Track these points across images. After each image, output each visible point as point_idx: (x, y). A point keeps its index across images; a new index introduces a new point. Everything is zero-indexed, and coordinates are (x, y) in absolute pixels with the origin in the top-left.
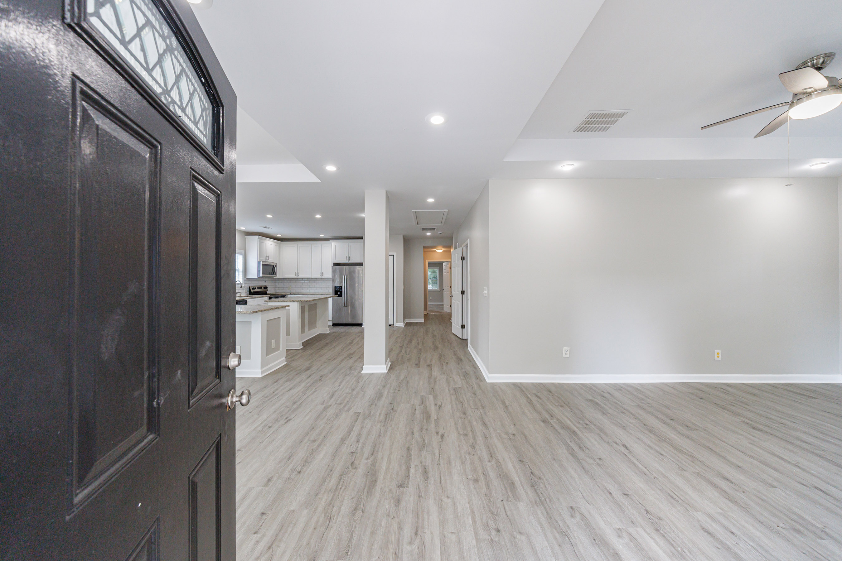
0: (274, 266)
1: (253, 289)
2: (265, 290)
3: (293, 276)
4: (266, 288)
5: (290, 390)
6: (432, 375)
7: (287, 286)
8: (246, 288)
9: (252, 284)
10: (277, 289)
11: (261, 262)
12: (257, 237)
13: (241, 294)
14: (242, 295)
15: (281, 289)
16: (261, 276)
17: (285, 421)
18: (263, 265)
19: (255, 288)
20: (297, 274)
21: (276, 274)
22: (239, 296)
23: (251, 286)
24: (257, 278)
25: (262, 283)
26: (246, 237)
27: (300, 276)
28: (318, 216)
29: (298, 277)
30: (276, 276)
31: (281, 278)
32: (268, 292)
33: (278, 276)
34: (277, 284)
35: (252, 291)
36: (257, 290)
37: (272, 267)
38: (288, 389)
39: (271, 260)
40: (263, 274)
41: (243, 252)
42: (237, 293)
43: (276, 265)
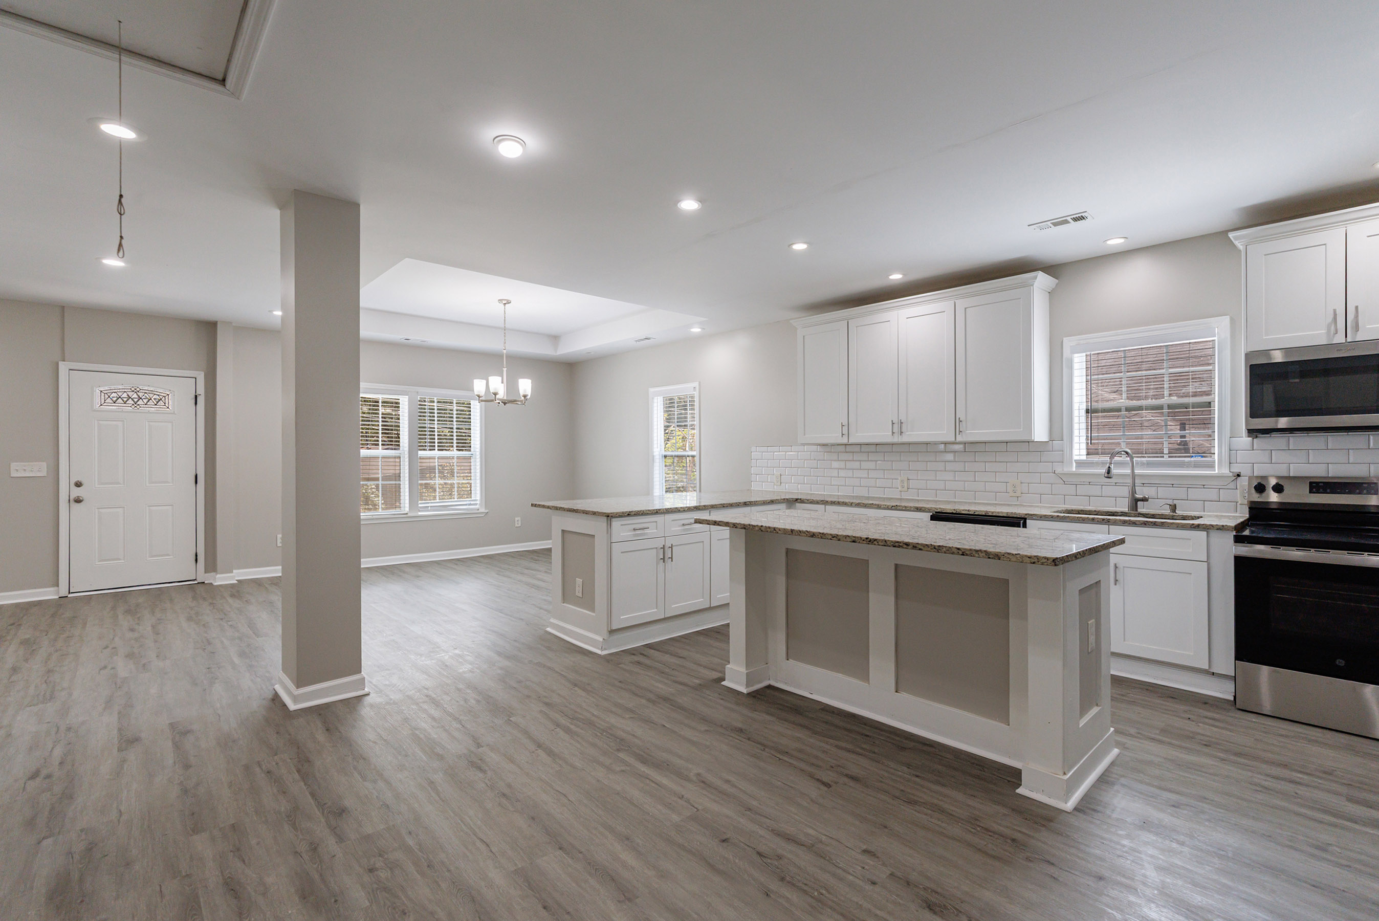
13: (1171, 508)
42: (1144, 500)
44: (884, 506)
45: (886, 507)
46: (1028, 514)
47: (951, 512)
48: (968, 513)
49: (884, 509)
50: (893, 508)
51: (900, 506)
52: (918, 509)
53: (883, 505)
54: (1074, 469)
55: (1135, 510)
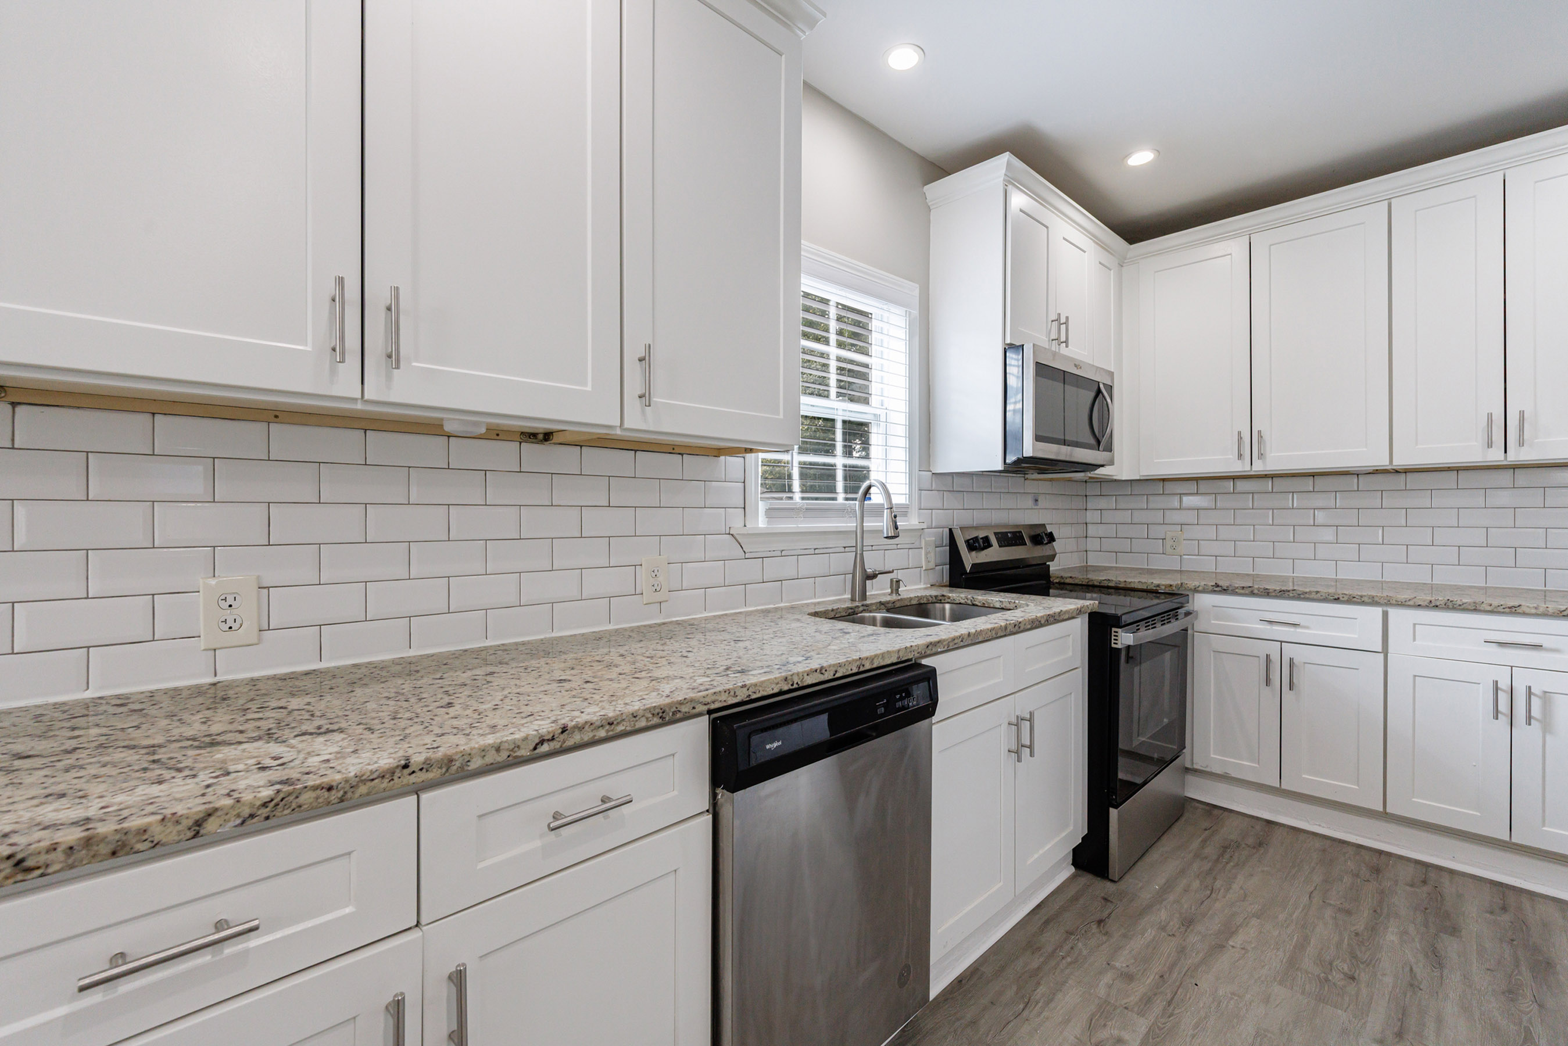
0: (1099, 388)
1: (973, 545)
2: (1038, 555)
3: (1221, 461)
4: (1042, 537)
7: (1158, 531)
8: (931, 537)
9: (966, 515)
13: (896, 585)
14: (902, 593)
15: (1126, 545)
16: (1028, 451)
19: (986, 543)
20: (1252, 442)
21: (1108, 445)
22: (888, 593)
23: (963, 529)
24: (999, 466)
25: (1026, 507)
26: (929, 182)
27: (1276, 460)
29: (1258, 467)
30: (1111, 463)
32: (1054, 568)
33: (1114, 461)
34: (1091, 516)
35: (970, 559)
36: (995, 554)
37: (1090, 396)
39: (1086, 345)
40: (1038, 438)
41: (913, 287)
43: (1109, 383)
44: (492, 757)
45: (504, 755)
46: (931, 643)
47: (776, 690)
48: (822, 678)
50: (545, 748)
51: (580, 728)
53: (483, 751)
54: (762, 523)
55: (864, 596)
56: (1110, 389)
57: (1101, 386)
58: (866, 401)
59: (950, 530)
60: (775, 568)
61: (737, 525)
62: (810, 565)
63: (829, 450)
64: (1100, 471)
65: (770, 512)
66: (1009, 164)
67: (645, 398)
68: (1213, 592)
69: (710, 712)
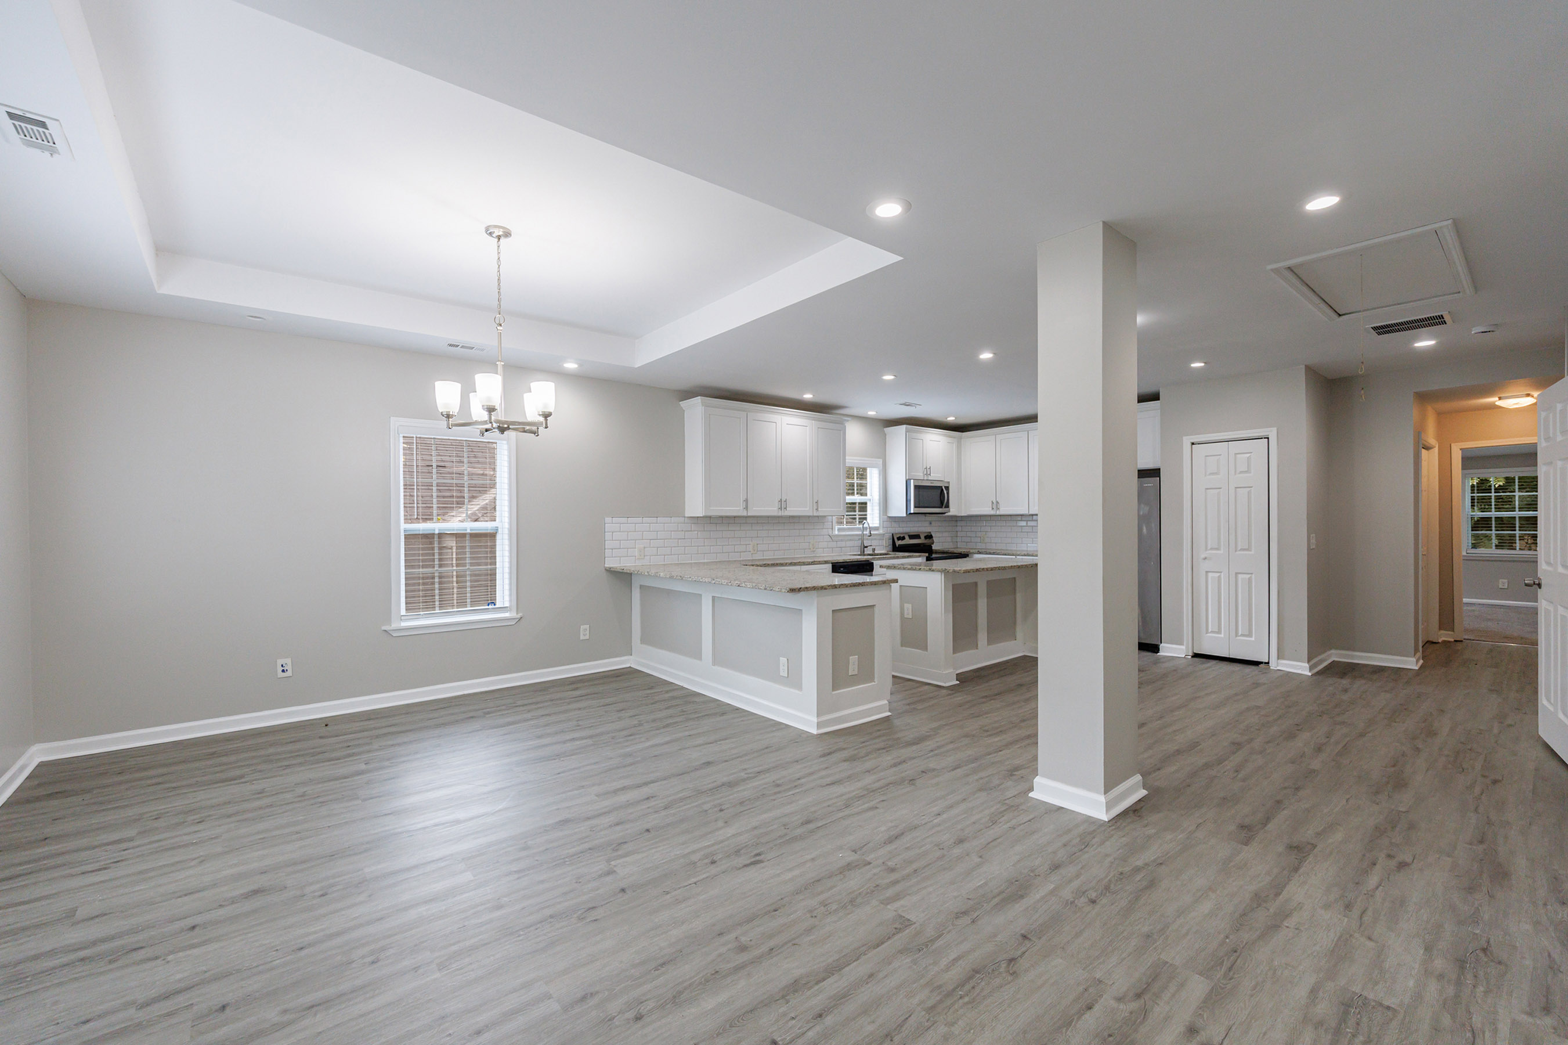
0: (942, 490)
1: (899, 539)
2: (927, 541)
3: (987, 510)
4: (929, 537)
5: (833, 784)
6: (1277, 895)
7: (979, 534)
8: (887, 536)
9: (899, 530)
10: (959, 539)
11: (912, 481)
12: (904, 426)
13: (874, 550)
14: (876, 552)
15: (968, 539)
16: (912, 512)
17: (748, 862)
18: (916, 487)
19: (903, 538)
20: (996, 505)
21: (947, 506)
22: (871, 552)
23: (896, 534)
24: (905, 515)
25: (921, 527)
26: (885, 429)
27: (1004, 510)
28: (986, 356)
29: (998, 513)
30: (949, 512)
31: (963, 515)
32: (934, 547)
33: (953, 510)
34: (959, 528)
35: (898, 543)
36: (908, 541)
37: (939, 491)
38: (829, 780)
39: (937, 476)
40: (915, 507)
41: (880, 462)
42: (867, 547)
43: (947, 485)
49: (807, 565)
52: (826, 562)
54: (836, 533)
55: (864, 551)
56: (947, 488)
57: (943, 487)
58: (866, 495)
59: (893, 534)
60: (840, 544)
61: (830, 533)
62: (849, 544)
63: (855, 511)
64: (946, 514)
65: (839, 530)
66: (906, 428)
67: (817, 509)
68: (978, 554)
69: (832, 563)
